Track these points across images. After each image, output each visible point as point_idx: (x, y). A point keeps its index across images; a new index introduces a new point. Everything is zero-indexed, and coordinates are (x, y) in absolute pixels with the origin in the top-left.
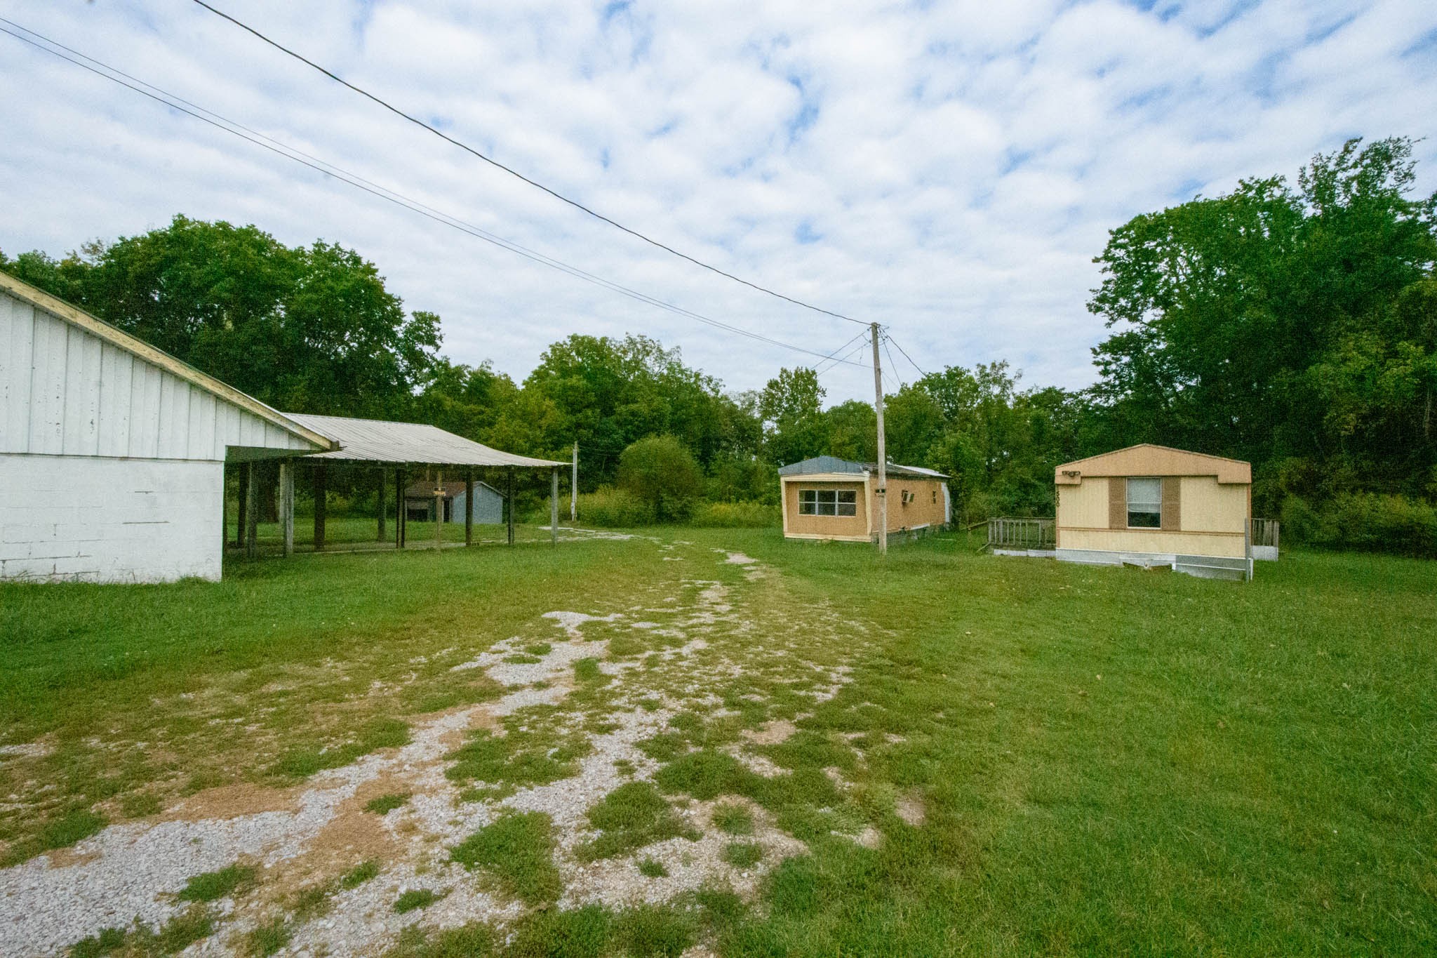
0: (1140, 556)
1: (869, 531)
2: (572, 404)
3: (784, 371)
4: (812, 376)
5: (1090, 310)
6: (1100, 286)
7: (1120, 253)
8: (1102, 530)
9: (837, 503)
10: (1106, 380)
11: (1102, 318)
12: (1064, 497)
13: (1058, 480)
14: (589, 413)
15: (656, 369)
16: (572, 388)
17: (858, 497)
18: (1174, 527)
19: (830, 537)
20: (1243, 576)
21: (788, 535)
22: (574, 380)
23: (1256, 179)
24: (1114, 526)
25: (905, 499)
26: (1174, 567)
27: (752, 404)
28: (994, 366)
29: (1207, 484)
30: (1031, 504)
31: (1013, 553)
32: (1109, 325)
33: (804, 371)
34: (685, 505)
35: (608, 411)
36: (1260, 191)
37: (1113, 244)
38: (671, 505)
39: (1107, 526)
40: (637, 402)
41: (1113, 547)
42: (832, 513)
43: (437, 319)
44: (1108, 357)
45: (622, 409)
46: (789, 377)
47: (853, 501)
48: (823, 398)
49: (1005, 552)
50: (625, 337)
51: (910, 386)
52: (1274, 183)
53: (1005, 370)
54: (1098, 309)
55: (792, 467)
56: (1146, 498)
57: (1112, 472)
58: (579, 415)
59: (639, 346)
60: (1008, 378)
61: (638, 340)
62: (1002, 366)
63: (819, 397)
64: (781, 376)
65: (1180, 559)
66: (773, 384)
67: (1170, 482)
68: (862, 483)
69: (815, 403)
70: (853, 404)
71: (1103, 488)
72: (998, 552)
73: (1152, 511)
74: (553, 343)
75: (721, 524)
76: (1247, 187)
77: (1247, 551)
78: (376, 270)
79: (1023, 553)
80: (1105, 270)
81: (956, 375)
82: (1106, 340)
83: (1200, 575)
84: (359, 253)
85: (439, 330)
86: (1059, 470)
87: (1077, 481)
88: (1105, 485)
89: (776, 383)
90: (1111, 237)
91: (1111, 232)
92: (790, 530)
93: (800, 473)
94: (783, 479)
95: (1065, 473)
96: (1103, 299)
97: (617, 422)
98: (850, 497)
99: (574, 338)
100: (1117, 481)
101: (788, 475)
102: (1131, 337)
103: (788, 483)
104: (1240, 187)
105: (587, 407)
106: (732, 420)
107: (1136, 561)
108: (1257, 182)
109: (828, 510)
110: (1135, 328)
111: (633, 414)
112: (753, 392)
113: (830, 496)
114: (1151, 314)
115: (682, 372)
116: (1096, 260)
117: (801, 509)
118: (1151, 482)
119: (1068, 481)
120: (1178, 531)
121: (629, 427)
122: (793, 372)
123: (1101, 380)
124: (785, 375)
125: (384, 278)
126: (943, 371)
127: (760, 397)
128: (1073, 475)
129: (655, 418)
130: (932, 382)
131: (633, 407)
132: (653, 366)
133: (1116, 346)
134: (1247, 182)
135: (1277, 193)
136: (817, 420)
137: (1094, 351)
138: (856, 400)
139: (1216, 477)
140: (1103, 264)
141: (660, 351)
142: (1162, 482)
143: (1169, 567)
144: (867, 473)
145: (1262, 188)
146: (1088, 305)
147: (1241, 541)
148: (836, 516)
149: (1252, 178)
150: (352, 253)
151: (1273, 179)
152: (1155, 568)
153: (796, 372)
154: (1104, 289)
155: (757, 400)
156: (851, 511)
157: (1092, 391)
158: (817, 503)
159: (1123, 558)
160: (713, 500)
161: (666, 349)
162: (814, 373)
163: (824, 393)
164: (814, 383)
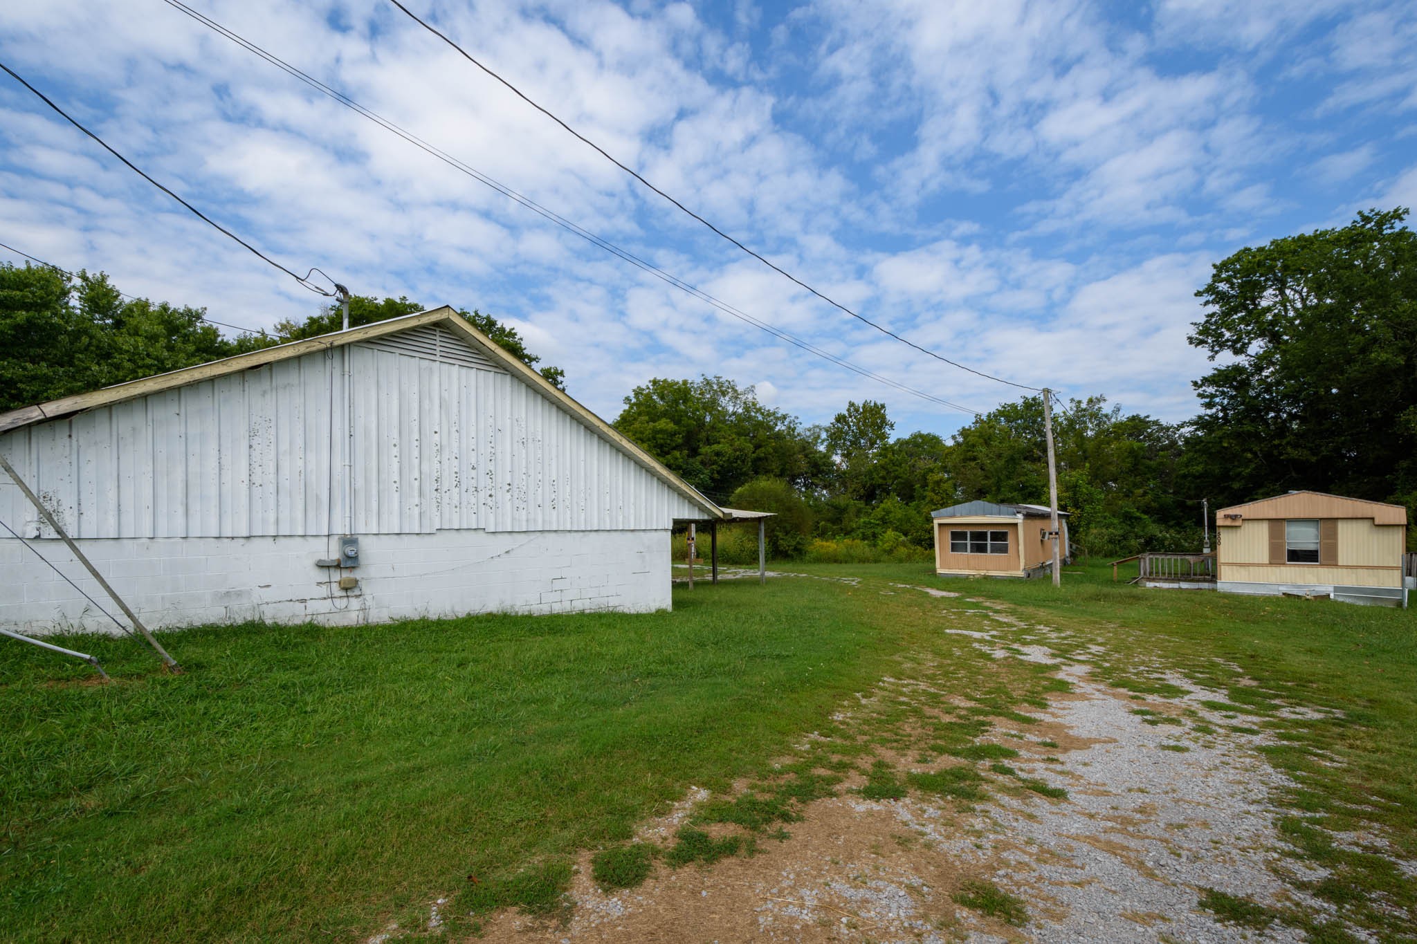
0: (1299, 587)
1: (1022, 567)
2: (661, 446)
3: (852, 404)
4: (880, 409)
5: (1191, 343)
6: (1203, 320)
7: (1223, 287)
8: (1262, 565)
9: (989, 542)
10: (1209, 412)
11: (1204, 351)
12: (1225, 538)
13: (1219, 522)
14: (677, 454)
15: (731, 409)
16: (661, 431)
17: (1010, 538)
18: (1333, 563)
19: (982, 573)
20: (1399, 604)
21: (941, 571)
22: (664, 424)
23: (1376, 211)
24: (1274, 561)
25: (1043, 537)
26: (1332, 596)
27: (818, 437)
28: (1090, 401)
29: (1364, 527)
30: (1137, 537)
31: (1166, 585)
32: (1212, 358)
33: (872, 404)
34: (798, 543)
35: (694, 452)
36: (1380, 224)
37: (1217, 278)
38: (785, 543)
39: (1266, 561)
40: (719, 443)
41: (1273, 580)
42: (985, 550)
43: (562, 374)
44: (1211, 390)
45: (705, 449)
46: (857, 410)
47: (1005, 540)
48: (891, 432)
49: (1157, 585)
50: (701, 379)
51: (984, 418)
52: (1397, 215)
53: (1102, 404)
54: (1201, 342)
55: (943, 511)
56: (1305, 538)
57: (1273, 515)
58: (669, 457)
59: (715, 387)
60: (1104, 412)
61: (715, 380)
62: (1099, 400)
63: (887, 430)
64: (848, 410)
65: (1336, 589)
66: (840, 419)
67: (1328, 524)
68: (1016, 525)
69: (884, 437)
70: (921, 436)
71: (1263, 530)
72: (1150, 585)
73: (1312, 547)
74: (635, 388)
75: (834, 559)
76: (1366, 219)
77: (1403, 580)
78: (515, 334)
79: (1175, 585)
80: (1207, 303)
82: (1209, 372)
83: (1361, 603)
84: (493, 317)
85: (561, 382)
86: (1220, 514)
87: (1238, 523)
88: (1265, 527)
89: (844, 417)
90: (1214, 271)
91: (1215, 266)
92: (941, 568)
93: (953, 516)
94: (936, 522)
95: (1226, 517)
96: (1205, 331)
97: (702, 463)
98: (1003, 536)
99: (655, 382)
100: (1276, 524)
101: (940, 517)
102: (1238, 369)
103: (940, 525)
104: (1358, 218)
105: (674, 448)
106: (806, 456)
107: (1295, 592)
108: (1377, 214)
109: (981, 549)
110: (1242, 360)
111: (718, 454)
112: (818, 426)
113: (982, 536)
114: (1257, 346)
115: (759, 410)
116: (1198, 294)
117: (953, 548)
118: (1312, 524)
119: (1228, 522)
120: (1336, 565)
121: (714, 467)
122: (861, 406)
123: (1203, 411)
124: (852, 409)
125: (521, 339)
126: (1020, 402)
127: (826, 431)
128: (1234, 518)
129: (737, 458)
130: (1009, 413)
131: (716, 447)
132: (728, 405)
133: (1221, 378)
134: (1366, 214)
135: (1398, 226)
136: (890, 455)
137: (1195, 384)
138: (924, 432)
139: (1373, 519)
140: (1206, 297)
141: (736, 391)
142: (1321, 524)
143: (1329, 595)
144: (1020, 516)
145: (1384, 219)
146: (1189, 338)
147: (1398, 574)
148: (989, 553)
149: (1372, 210)
150: (488, 318)
151: (1396, 211)
152: (1315, 597)
153: (864, 405)
154: (1207, 322)
155: (824, 435)
156: (1004, 550)
157: (1195, 423)
158: (968, 542)
159: (1284, 589)
161: (740, 389)
162: (883, 406)
163: (892, 426)
164: (883, 418)
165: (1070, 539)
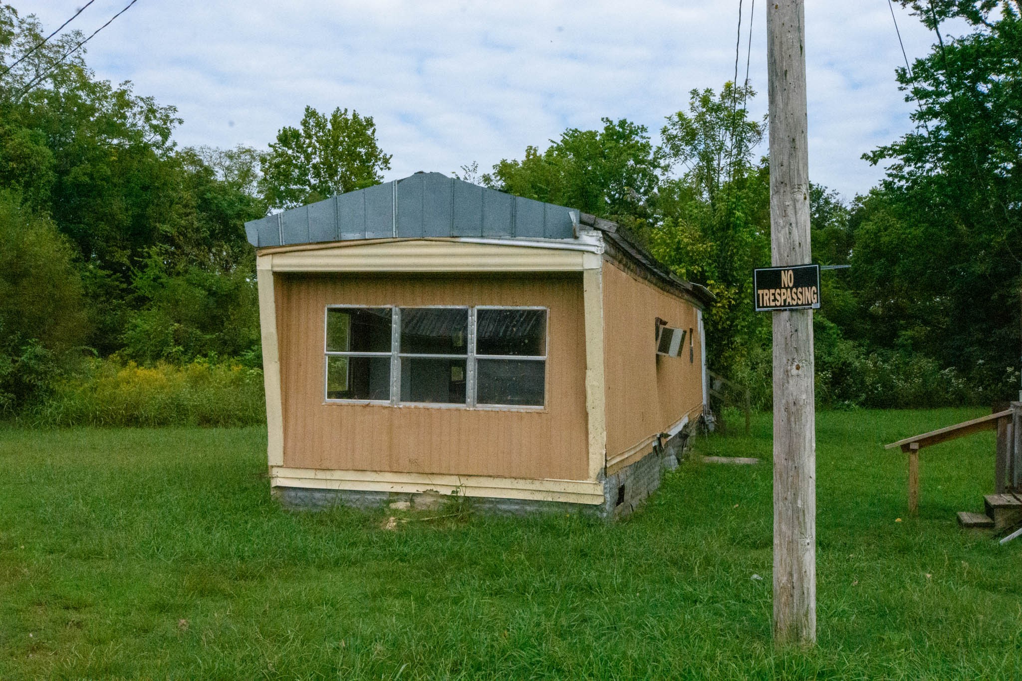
1: (596, 463)
3: (310, 113)
4: (365, 128)
9: (472, 355)
17: (552, 335)
21: (282, 478)
25: (664, 345)
27: (246, 174)
33: (350, 116)
42: (457, 393)
46: (320, 125)
51: (542, 152)
63: (378, 170)
64: (305, 123)
66: (287, 137)
68: (575, 282)
81: (622, 136)
89: (296, 135)
93: (334, 239)
94: (265, 265)
98: (525, 332)
103: (285, 280)
112: (248, 151)
113: (448, 329)
117: (335, 376)
122: (329, 117)
124: (312, 122)
127: (263, 160)
137: (902, 76)
148: (470, 405)
153: (335, 116)
155: (258, 170)
157: (902, 150)
158: (395, 355)
160: (139, 358)
162: (370, 123)
163: (386, 161)
164: (370, 143)
165: (710, 366)
